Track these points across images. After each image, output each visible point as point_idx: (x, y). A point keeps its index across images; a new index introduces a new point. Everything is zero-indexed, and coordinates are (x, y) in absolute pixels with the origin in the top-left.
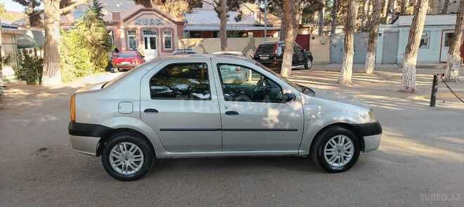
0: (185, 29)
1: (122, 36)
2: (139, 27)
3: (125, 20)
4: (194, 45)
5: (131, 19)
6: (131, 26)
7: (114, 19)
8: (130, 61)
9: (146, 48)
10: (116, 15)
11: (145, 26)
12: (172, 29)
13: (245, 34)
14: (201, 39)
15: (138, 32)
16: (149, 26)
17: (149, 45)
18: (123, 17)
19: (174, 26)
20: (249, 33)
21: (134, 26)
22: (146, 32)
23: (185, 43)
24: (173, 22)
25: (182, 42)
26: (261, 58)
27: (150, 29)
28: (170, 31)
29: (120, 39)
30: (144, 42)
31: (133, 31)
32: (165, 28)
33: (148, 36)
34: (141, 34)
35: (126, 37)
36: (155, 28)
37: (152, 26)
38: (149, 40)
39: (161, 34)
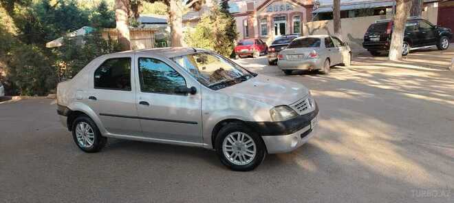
0: (313, 12)
1: (255, 24)
2: (270, 14)
3: (258, 9)
4: (318, 28)
5: (264, 7)
6: (263, 14)
7: (248, 8)
8: (249, 48)
9: (276, 34)
10: (250, 5)
11: (275, 13)
12: (302, 13)
13: (382, 11)
14: (326, 21)
15: (269, 19)
16: (278, 13)
17: (279, 31)
18: (256, 6)
19: (303, 10)
20: (387, 9)
21: (265, 14)
22: (277, 18)
23: (310, 26)
24: (303, 5)
25: (307, 26)
26: (371, 39)
27: (280, 15)
28: (299, 15)
29: (253, 27)
30: (274, 29)
31: (265, 18)
32: (294, 13)
33: (279, 23)
34: (271, 21)
35: (258, 24)
36: (284, 14)
37: (282, 12)
38: (279, 26)
39: (291, 19)
